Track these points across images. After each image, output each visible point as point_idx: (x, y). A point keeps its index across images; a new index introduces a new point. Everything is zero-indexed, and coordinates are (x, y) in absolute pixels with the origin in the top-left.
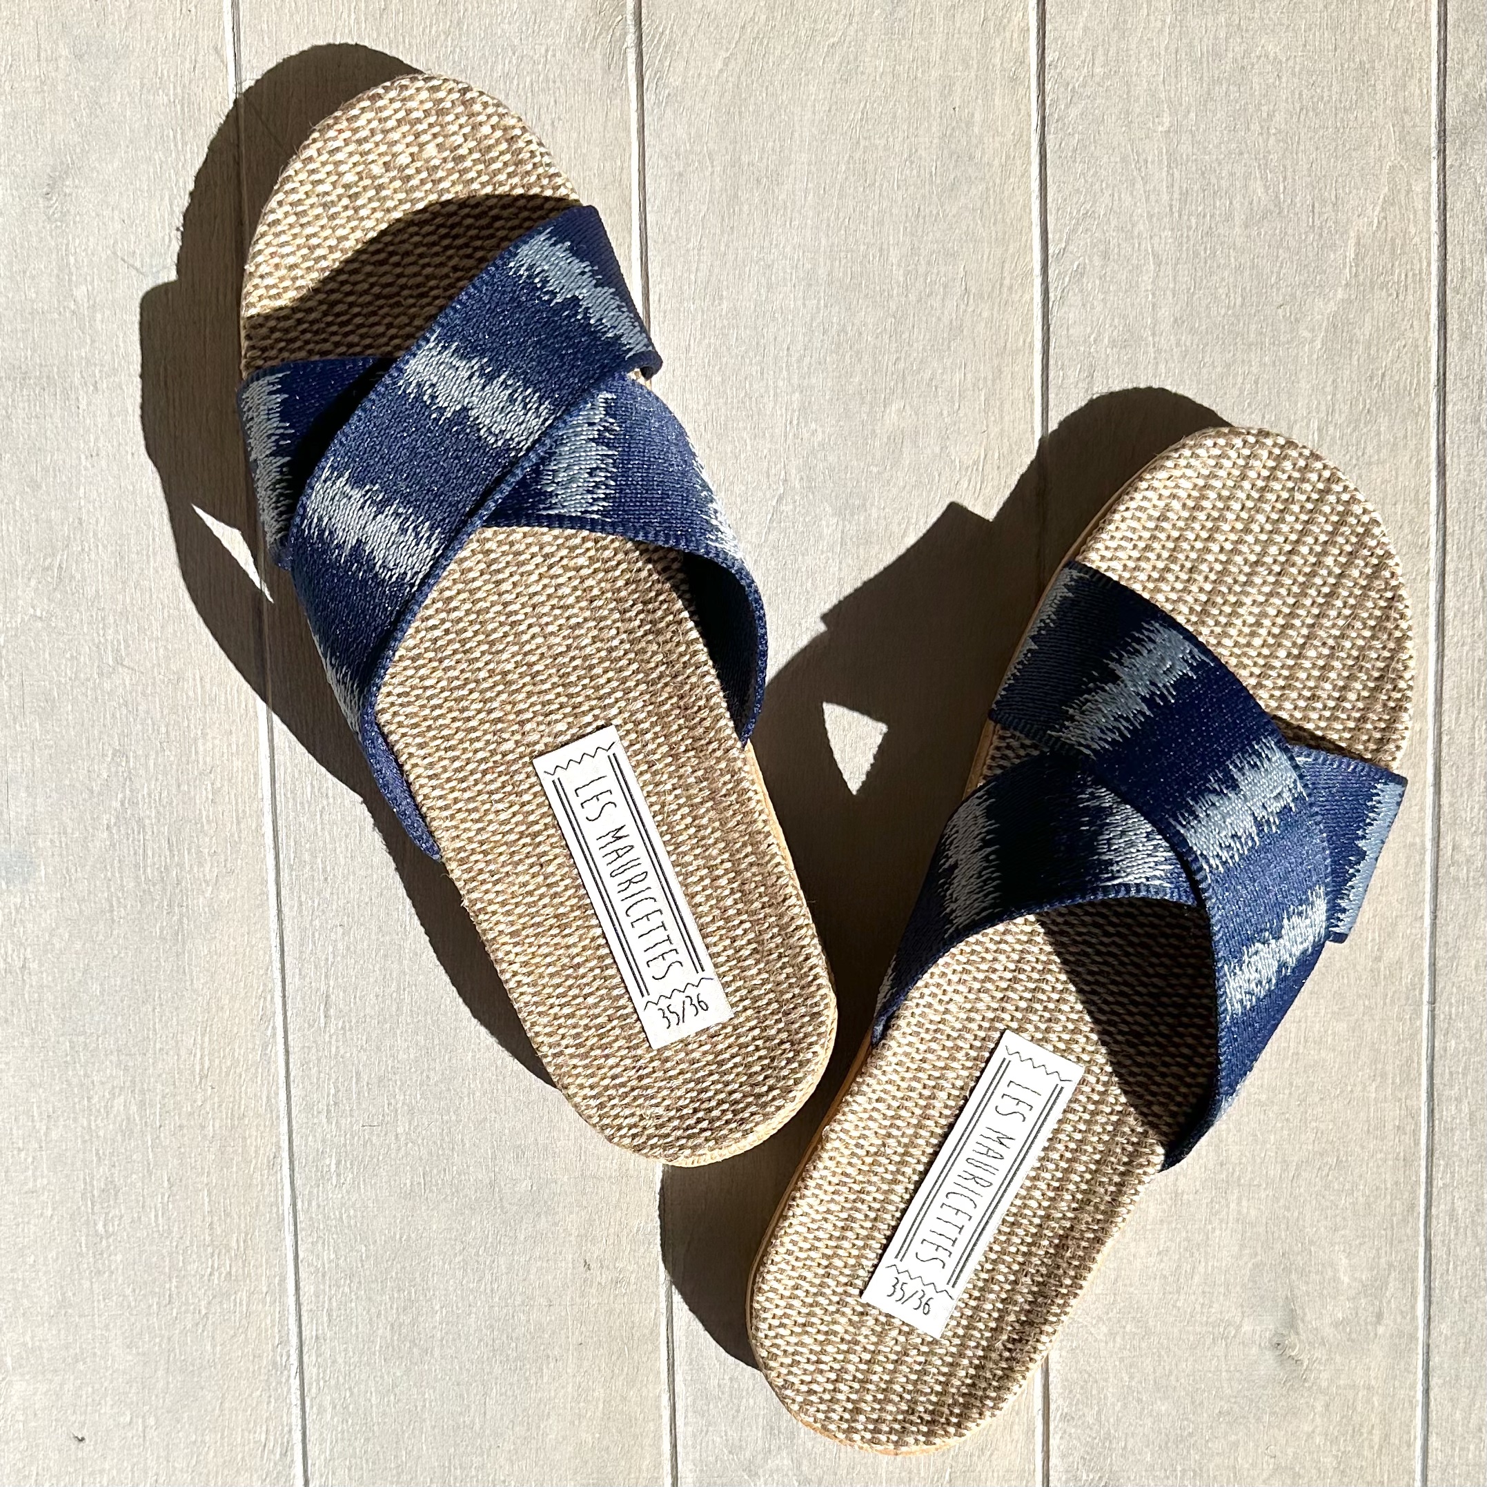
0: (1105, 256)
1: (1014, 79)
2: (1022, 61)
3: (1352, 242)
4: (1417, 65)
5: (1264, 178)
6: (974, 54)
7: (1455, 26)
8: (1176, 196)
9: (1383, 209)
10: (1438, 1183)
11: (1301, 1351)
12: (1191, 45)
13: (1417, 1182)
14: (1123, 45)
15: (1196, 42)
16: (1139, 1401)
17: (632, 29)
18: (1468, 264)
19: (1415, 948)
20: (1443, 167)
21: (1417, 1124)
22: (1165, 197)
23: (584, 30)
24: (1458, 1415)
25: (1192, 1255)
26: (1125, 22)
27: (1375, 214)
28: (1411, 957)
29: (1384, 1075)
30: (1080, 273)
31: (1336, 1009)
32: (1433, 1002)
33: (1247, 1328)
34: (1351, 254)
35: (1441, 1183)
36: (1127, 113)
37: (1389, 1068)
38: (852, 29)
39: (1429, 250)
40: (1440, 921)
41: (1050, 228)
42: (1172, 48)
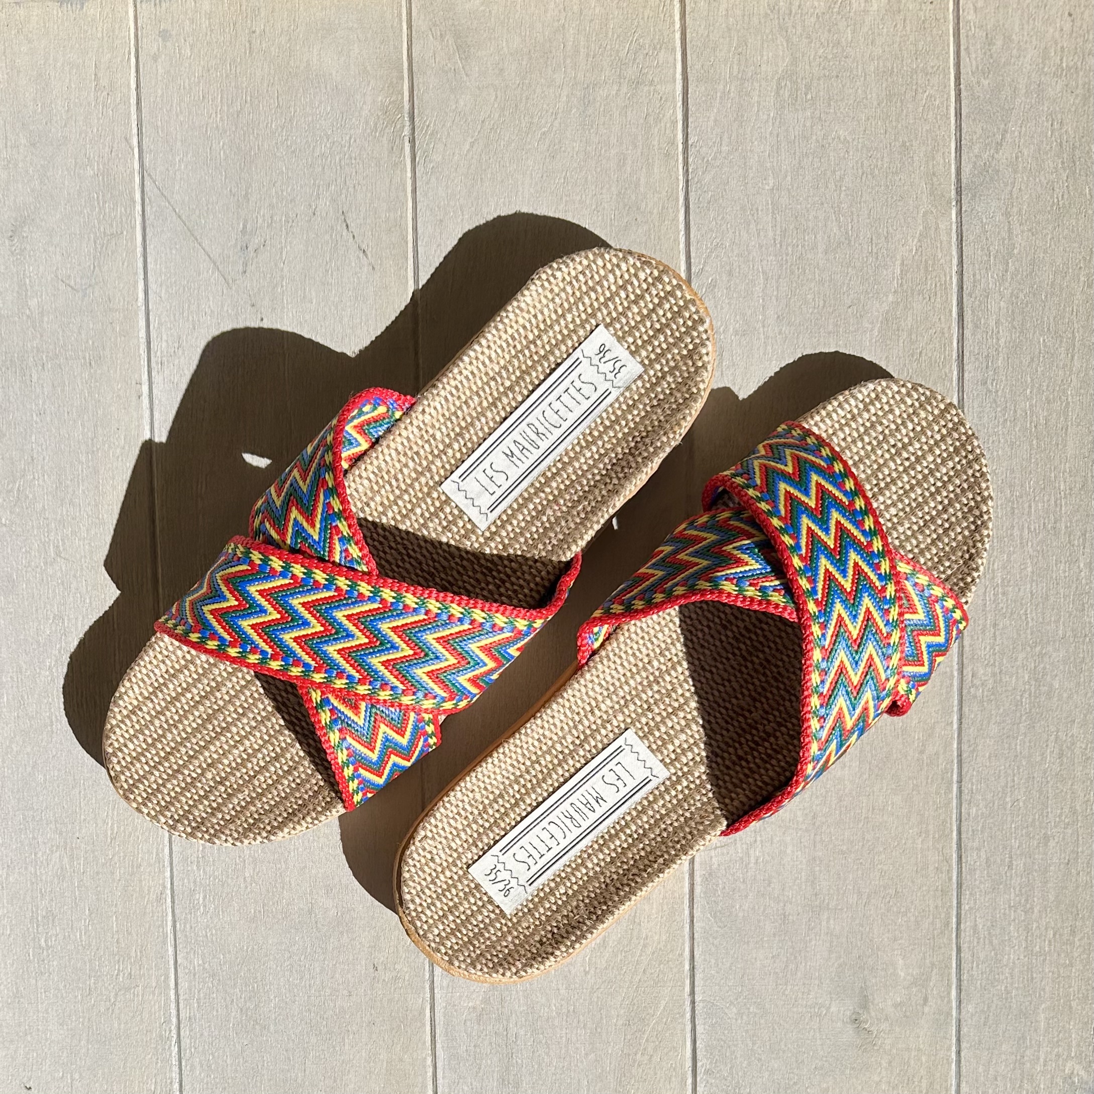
0: (730, 273)
1: (667, 155)
2: (673, 143)
3: (898, 262)
4: (941, 143)
5: (837, 220)
6: (640, 138)
7: (968, 116)
8: (778, 232)
9: (919, 241)
10: (965, 907)
11: (871, 1024)
12: (787, 131)
13: (951, 907)
14: (741, 131)
15: (791, 129)
16: (759, 1060)
17: (408, 123)
18: (978, 277)
19: (947, 745)
20: (960, 212)
21: (950, 866)
22: (771, 234)
23: (376, 124)
24: (981, 1070)
25: (795, 958)
26: (742, 116)
27: (913, 244)
28: (945, 752)
29: (927, 832)
30: (713, 286)
31: (893, 786)
32: (960, 781)
33: (833, 1009)
34: (898, 271)
35: (967, 907)
36: (745, 178)
37: (931, 827)
38: (556, 124)
39: (951, 268)
40: (964, 726)
41: (693, 255)
42: (775, 133)
